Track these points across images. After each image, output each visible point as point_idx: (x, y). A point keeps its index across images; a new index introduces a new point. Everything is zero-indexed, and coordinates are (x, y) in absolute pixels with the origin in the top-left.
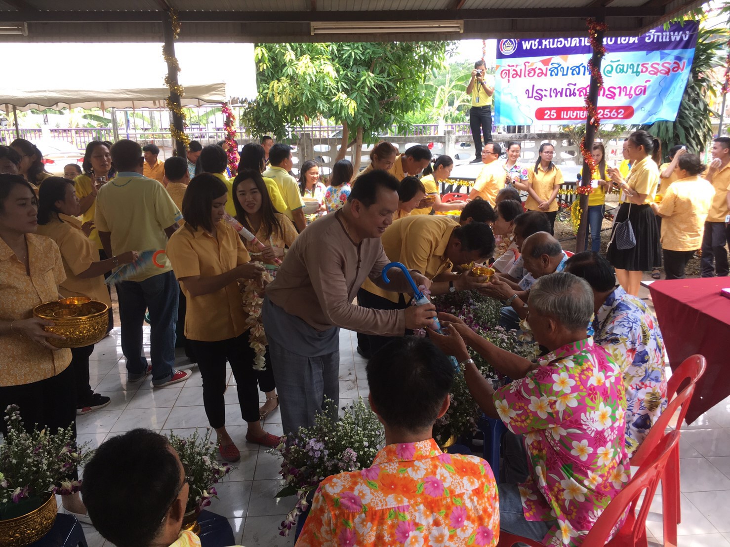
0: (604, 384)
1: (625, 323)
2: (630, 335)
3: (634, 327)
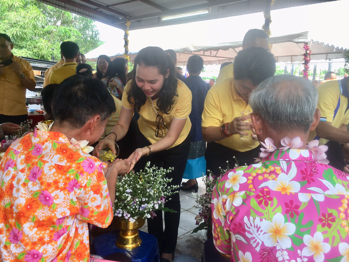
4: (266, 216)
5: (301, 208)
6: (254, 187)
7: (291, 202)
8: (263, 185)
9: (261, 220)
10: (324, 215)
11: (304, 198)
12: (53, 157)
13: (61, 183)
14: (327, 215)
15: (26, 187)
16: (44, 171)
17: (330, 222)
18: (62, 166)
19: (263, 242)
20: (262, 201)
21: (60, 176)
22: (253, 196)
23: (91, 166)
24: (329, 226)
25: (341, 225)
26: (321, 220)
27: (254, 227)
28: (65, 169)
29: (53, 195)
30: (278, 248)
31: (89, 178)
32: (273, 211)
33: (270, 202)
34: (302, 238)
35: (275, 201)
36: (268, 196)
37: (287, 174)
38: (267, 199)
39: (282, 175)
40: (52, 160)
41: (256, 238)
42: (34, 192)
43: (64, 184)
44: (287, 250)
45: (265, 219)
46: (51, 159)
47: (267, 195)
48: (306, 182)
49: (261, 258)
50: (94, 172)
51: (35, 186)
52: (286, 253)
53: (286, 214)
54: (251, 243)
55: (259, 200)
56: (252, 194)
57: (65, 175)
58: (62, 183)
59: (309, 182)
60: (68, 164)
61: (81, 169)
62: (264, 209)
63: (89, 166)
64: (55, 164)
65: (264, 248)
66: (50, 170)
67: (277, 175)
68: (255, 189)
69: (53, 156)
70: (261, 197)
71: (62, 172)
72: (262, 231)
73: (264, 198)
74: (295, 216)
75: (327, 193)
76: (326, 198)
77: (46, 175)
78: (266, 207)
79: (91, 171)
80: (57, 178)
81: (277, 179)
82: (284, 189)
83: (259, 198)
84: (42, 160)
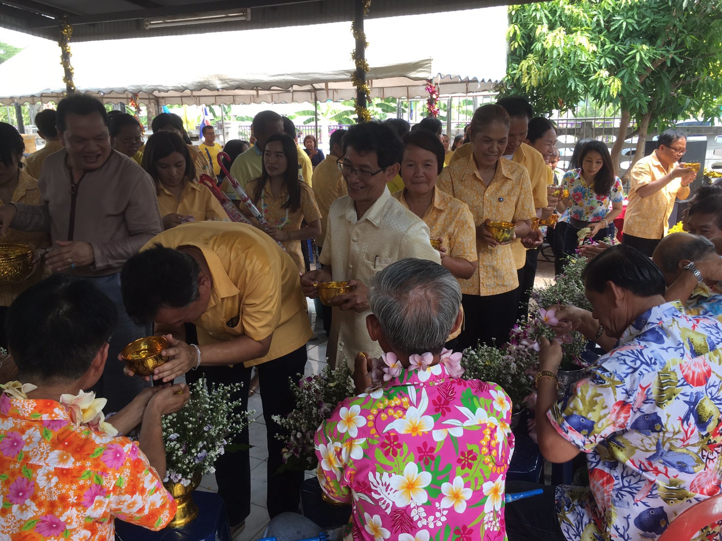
0: (428, 435)
1: (628, 360)
2: (628, 380)
3: (641, 369)
4: (395, 469)
5: (437, 450)
6: (378, 432)
7: (425, 444)
8: (388, 428)
9: (390, 476)
10: (463, 454)
11: (439, 436)
12: (48, 456)
13: (72, 497)
14: (466, 453)
15: (9, 515)
16: (38, 484)
17: (470, 461)
18: (67, 470)
19: (394, 503)
21: (67, 486)
22: (377, 446)
23: (118, 455)
24: (470, 466)
25: (484, 462)
26: (459, 461)
27: (383, 485)
28: (75, 474)
29: (63, 519)
30: (412, 506)
31: (118, 477)
32: (404, 461)
33: (399, 451)
34: (440, 488)
35: (405, 447)
36: (395, 443)
37: (417, 407)
38: (395, 447)
39: (411, 410)
40: (47, 461)
41: (385, 499)
42: (25, 521)
43: (76, 497)
44: (423, 506)
45: (395, 473)
46: (45, 459)
47: (394, 441)
48: (439, 414)
49: (393, 521)
50: (124, 464)
51: (24, 512)
52: (422, 510)
53: (419, 463)
54: (380, 504)
55: (385, 449)
57: (76, 482)
58: (74, 496)
59: (444, 414)
60: (78, 464)
61: (101, 467)
62: (392, 460)
63: (116, 458)
64: (55, 469)
65: (395, 510)
66: (49, 479)
67: (405, 410)
68: (380, 435)
69: (48, 453)
70: (388, 445)
71: (70, 479)
72: (391, 489)
73: (391, 447)
74: (431, 461)
75: (466, 424)
76: (465, 431)
77: (43, 490)
78: (394, 458)
79: (120, 464)
80: (64, 491)
81: (404, 416)
82: (415, 429)
84: (27, 464)
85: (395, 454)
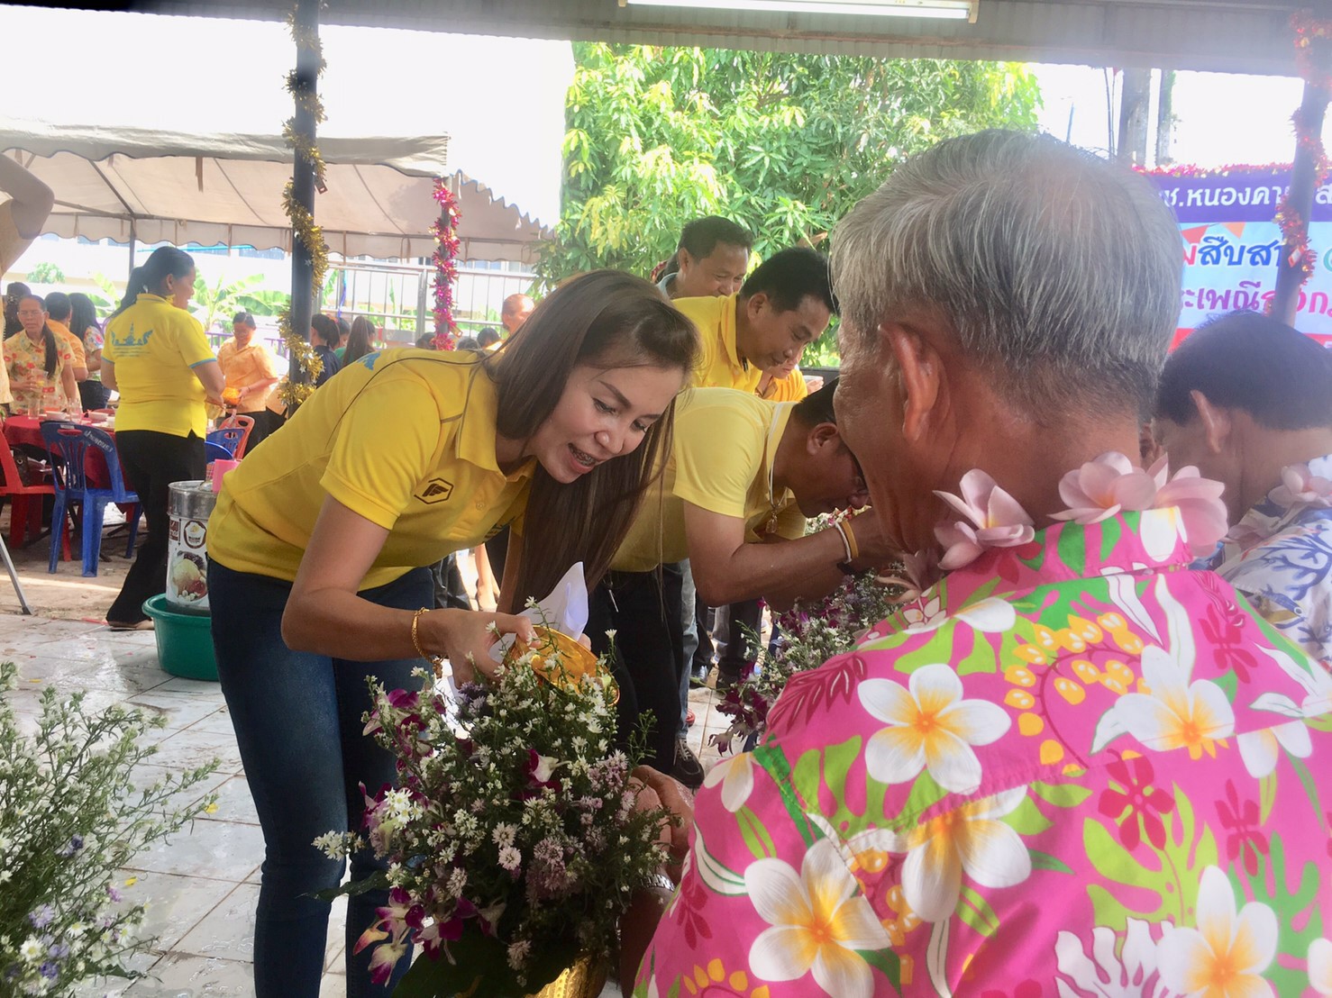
0: (1230, 754)
4: (1170, 904)
5: (1266, 811)
6: (1075, 752)
7: (1231, 790)
8: (1104, 734)
9: (1156, 933)
11: (1258, 758)
20: (1132, 821)
32: (1191, 863)
33: (1167, 820)
34: (1304, 967)
35: (1183, 805)
36: (1148, 791)
37: (1165, 645)
38: (1149, 808)
45: (1171, 920)
47: (1142, 783)
48: (1233, 675)
53: (1231, 865)
55: (1119, 821)
56: (1079, 795)
59: (1243, 676)
62: (1153, 864)
67: (1133, 661)
68: (1081, 762)
72: (1164, 994)
73: (1137, 808)
74: (1260, 857)
75: (1310, 708)
76: (1314, 735)
78: (1159, 853)
81: (1142, 683)
82: (1189, 729)
83: (1118, 813)
85: (1158, 837)
